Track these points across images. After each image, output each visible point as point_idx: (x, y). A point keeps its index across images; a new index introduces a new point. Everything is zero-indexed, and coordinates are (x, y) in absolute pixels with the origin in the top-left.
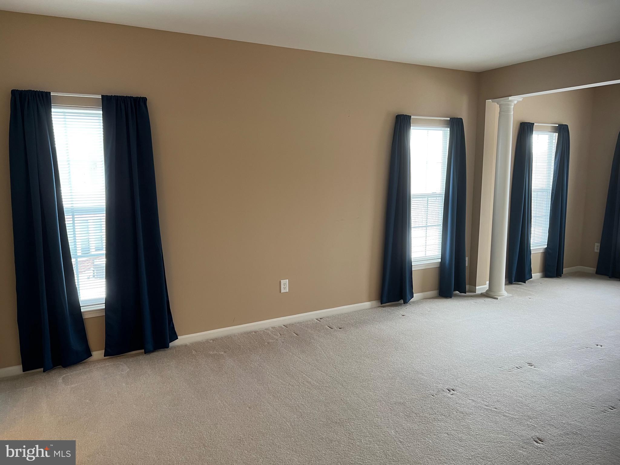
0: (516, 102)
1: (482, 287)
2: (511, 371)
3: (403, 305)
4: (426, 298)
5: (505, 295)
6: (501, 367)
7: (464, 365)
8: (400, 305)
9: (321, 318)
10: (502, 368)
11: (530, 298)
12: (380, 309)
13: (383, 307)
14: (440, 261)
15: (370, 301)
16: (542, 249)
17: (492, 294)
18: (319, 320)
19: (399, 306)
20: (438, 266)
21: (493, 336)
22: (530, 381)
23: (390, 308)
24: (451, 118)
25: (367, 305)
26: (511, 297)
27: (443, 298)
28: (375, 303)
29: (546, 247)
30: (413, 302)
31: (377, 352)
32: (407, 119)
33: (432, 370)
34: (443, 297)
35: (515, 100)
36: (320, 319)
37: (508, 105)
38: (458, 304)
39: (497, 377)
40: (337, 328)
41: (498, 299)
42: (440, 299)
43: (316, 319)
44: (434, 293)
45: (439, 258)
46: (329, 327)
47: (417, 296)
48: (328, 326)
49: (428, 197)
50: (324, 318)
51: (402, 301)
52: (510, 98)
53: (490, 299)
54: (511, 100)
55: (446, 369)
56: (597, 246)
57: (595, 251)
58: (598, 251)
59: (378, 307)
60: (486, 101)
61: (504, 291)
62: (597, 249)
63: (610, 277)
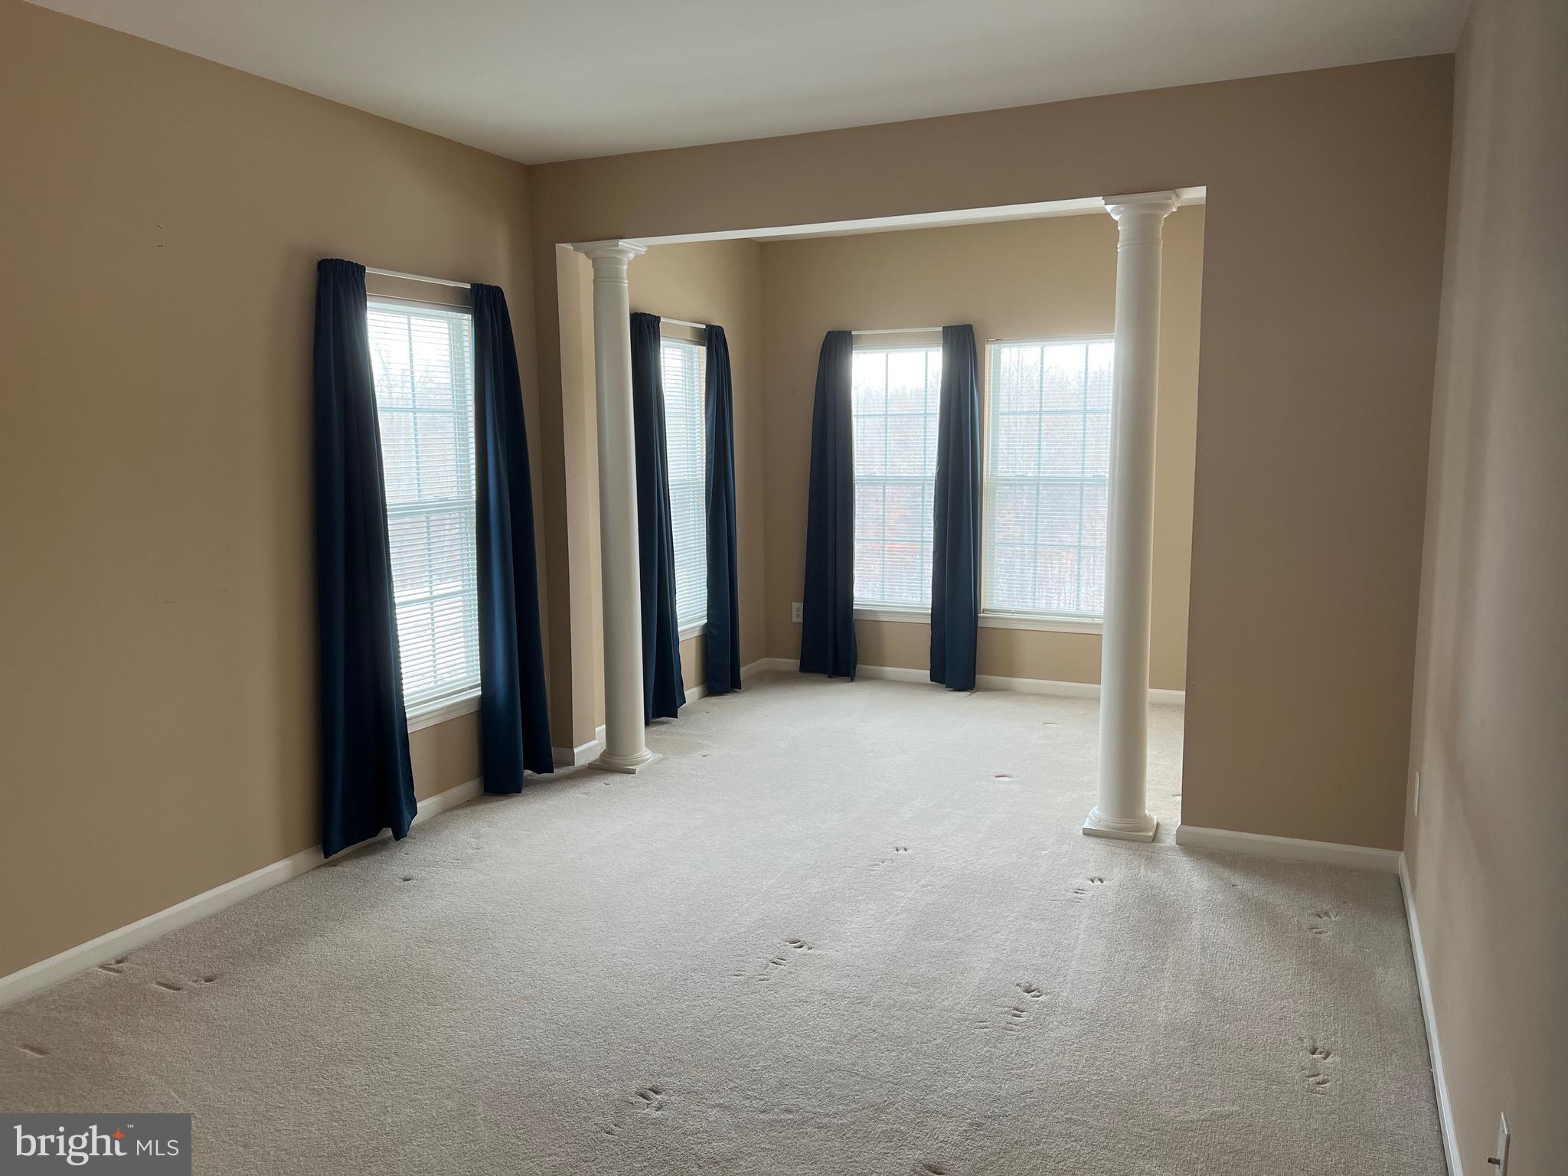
0: (632, 256)
1: (588, 748)
2: (766, 977)
3: (393, 843)
4: (450, 810)
5: (647, 760)
6: (737, 973)
7: (645, 997)
8: (384, 843)
9: (119, 958)
10: (741, 975)
11: (704, 756)
12: (327, 874)
13: (333, 864)
14: (480, 693)
15: (285, 857)
16: (698, 629)
17: (617, 761)
18: (116, 966)
19: (382, 850)
20: (475, 708)
21: (675, 881)
22: (821, 993)
23: (354, 862)
24: (474, 284)
25: (278, 870)
26: (661, 761)
27: (497, 798)
28: (303, 859)
29: (706, 621)
30: (421, 828)
31: (371, 1031)
32: (354, 274)
33: (567, 1041)
34: (495, 795)
35: (632, 248)
36: (118, 962)
37: (618, 262)
38: (544, 807)
39: (742, 1006)
40: (196, 981)
41: (637, 772)
42: (491, 802)
43: (102, 967)
44: (470, 787)
45: (476, 686)
46: (166, 986)
47: (426, 806)
48: (159, 984)
49: (428, 512)
50: (131, 954)
51: (388, 833)
52: (623, 243)
53: (616, 779)
54: (626, 249)
55: (604, 1024)
56: (798, 609)
57: (793, 621)
58: (800, 620)
59: (318, 867)
60: (557, 245)
61: (644, 748)
62: (798, 616)
63: (830, 677)
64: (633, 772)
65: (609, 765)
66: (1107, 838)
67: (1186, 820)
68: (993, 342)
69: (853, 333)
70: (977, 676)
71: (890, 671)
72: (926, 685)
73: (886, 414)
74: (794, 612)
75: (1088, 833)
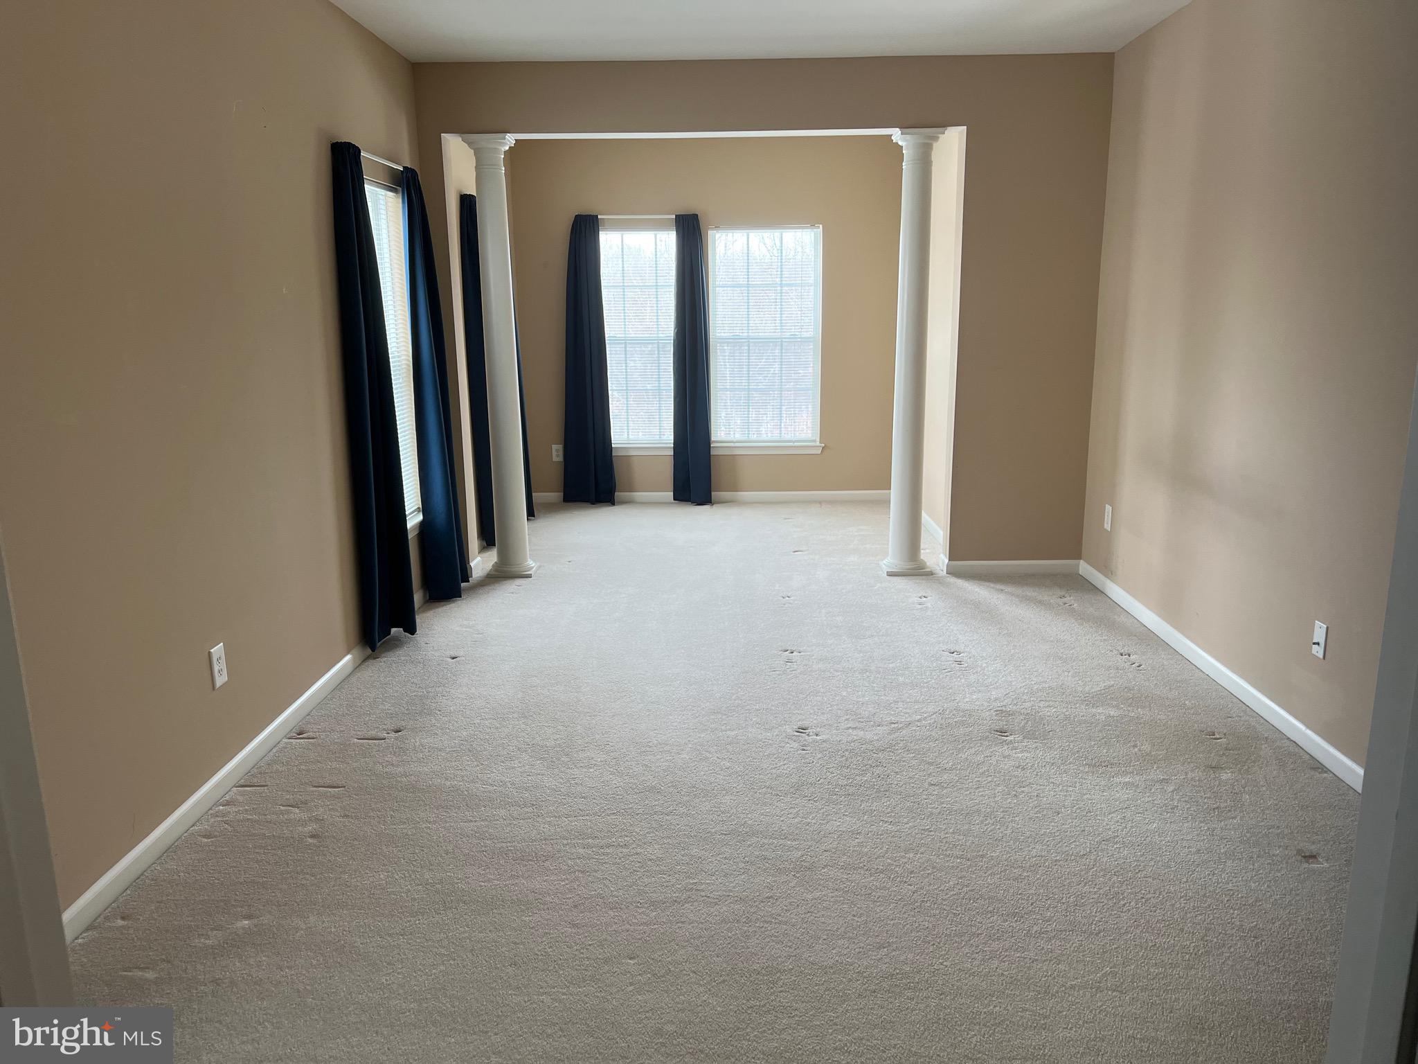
0: (507, 147)
2: (793, 669)
5: (533, 568)
6: (772, 670)
8: (398, 640)
9: (297, 731)
10: (776, 670)
11: (569, 561)
13: (375, 657)
15: (348, 653)
18: (302, 736)
19: (402, 644)
20: (417, 531)
23: (390, 653)
24: (405, 167)
25: (348, 663)
26: (540, 568)
32: (355, 156)
34: (440, 601)
35: (509, 141)
36: (300, 734)
38: (492, 604)
40: (388, 733)
41: (532, 576)
43: (291, 738)
48: (362, 739)
50: (303, 727)
56: (557, 451)
57: (554, 460)
58: (561, 459)
59: (364, 660)
60: (442, 134)
61: (529, 560)
62: (558, 456)
63: (593, 503)
64: (529, 576)
65: (503, 573)
66: (904, 576)
67: (952, 557)
68: (712, 229)
69: (599, 217)
70: (713, 493)
71: (639, 495)
72: (672, 503)
73: (624, 286)
74: (554, 453)
75: (890, 574)
